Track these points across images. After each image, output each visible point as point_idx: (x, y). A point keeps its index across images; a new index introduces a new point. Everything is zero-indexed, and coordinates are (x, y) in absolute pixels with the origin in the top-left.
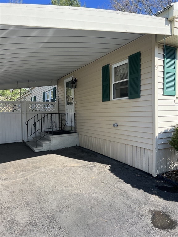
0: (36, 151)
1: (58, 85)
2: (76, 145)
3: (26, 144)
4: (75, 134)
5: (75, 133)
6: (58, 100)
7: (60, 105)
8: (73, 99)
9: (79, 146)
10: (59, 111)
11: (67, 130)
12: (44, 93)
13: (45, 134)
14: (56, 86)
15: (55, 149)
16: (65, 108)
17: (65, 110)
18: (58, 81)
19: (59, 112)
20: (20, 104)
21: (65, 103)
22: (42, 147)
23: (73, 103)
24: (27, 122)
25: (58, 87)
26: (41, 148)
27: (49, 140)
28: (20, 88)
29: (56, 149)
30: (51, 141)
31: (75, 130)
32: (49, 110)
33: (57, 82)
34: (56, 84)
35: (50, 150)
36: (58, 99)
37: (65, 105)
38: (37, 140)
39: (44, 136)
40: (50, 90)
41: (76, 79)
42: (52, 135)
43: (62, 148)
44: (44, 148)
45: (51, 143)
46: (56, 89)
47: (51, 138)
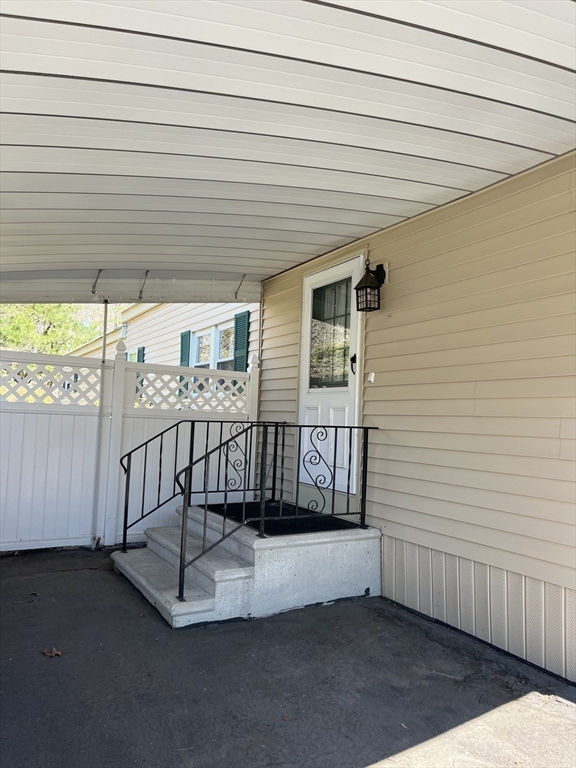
0: (180, 622)
1: (262, 302)
2: (368, 590)
3: (113, 562)
4: (362, 533)
5: (363, 526)
6: (260, 366)
7: (266, 386)
8: (353, 360)
9: (381, 597)
10: (259, 413)
11: (327, 511)
12: (185, 338)
13: (228, 531)
14: (254, 307)
15: (270, 612)
16: (296, 401)
17: (296, 413)
18: (266, 284)
19: (259, 417)
20: (99, 372)
21: (298, 378)
22: (210, 601)
23: (355, 381)
24: (129, 455)
25: (262, 312)
26: (206, 604)
27: (246, 562)
28: (106, 302)
29: (277, 610)
30: (256, 568)
31: (363, 514)
32: (207, 407)
33: (259, 289)
34: (259, 296)
35: (245, 616)
36: (262, 361)
37: (297, 390)
38: (189, 557)
39: (225, 537)
40: (216, 326)
41: (380, 268)
42: (261, 536)
43: (301, 604)
44: (218, 607)
45: (251, 577)
46: (254, 317)
47: (257, 554)
